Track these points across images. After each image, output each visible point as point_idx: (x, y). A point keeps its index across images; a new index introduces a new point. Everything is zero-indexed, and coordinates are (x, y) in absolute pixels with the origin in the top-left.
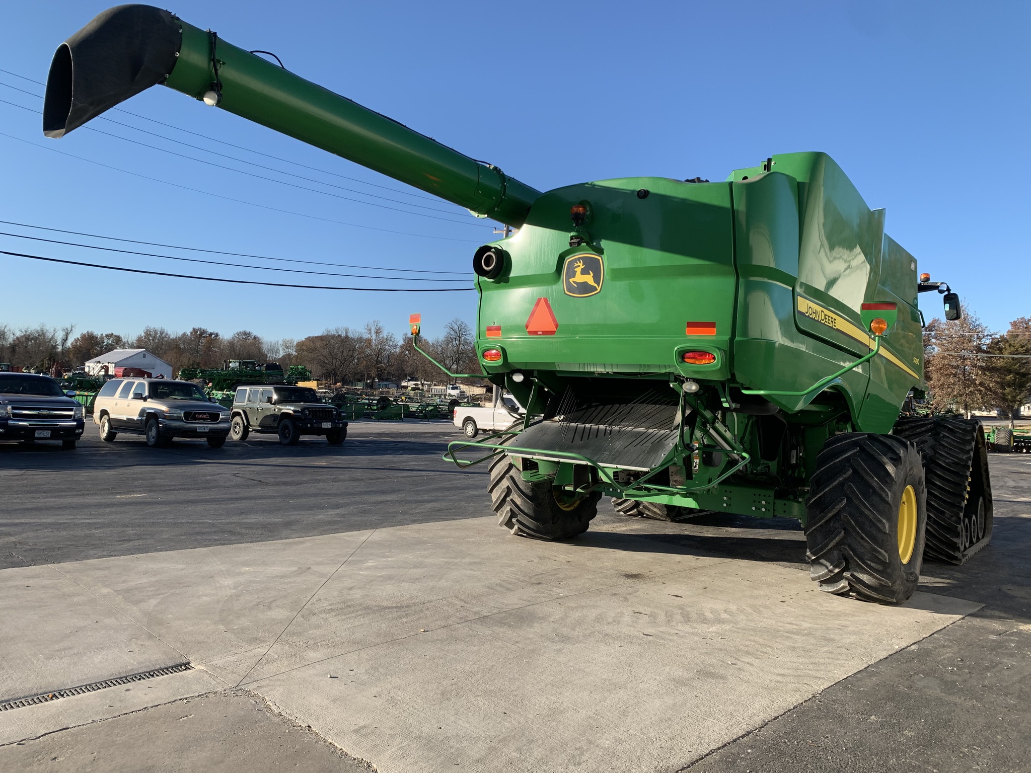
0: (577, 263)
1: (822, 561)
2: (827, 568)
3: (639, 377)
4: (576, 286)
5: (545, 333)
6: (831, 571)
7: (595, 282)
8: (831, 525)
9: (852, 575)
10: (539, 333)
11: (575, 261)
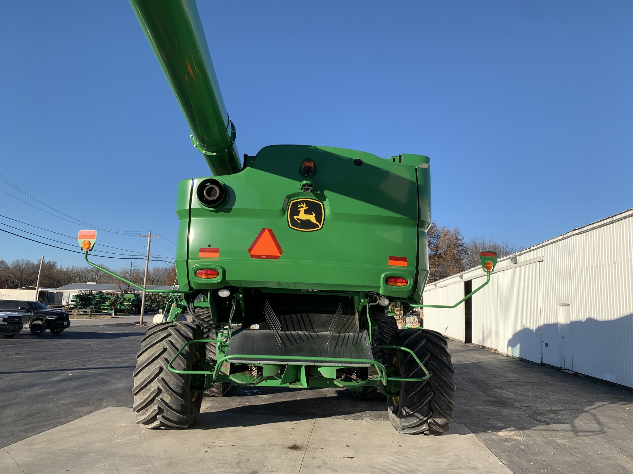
0: (301, 205)
1: (416, 414)
2: (418, 418)
3: (340, 294)
4: (299, 222)
5: (268, 257)
6: (421, 420)
7: (317, 221)
8: (424, 389)
9: (433, 420)
10: (263, 257)
11: (299, 203)
